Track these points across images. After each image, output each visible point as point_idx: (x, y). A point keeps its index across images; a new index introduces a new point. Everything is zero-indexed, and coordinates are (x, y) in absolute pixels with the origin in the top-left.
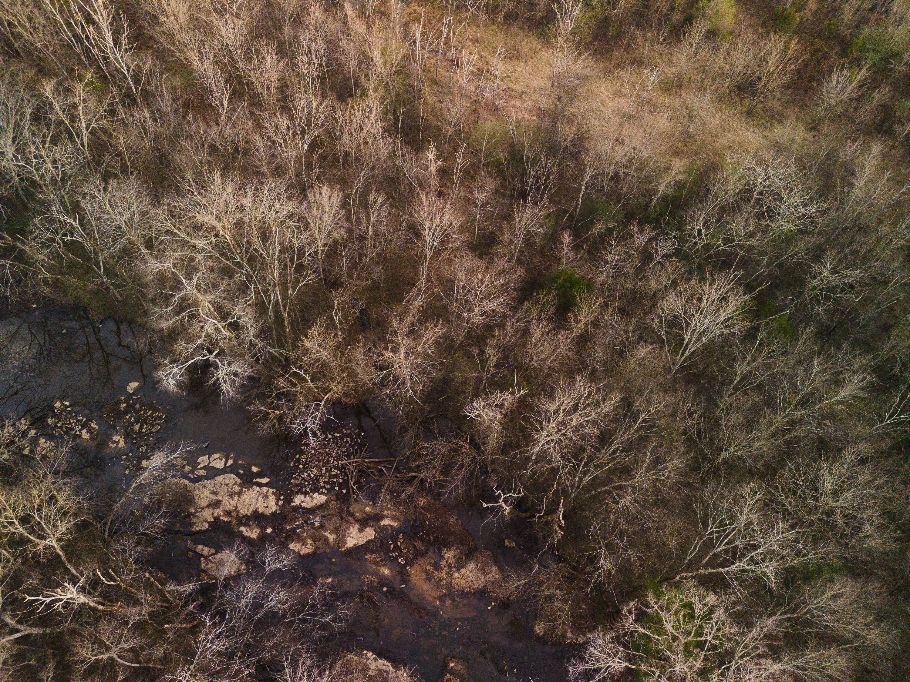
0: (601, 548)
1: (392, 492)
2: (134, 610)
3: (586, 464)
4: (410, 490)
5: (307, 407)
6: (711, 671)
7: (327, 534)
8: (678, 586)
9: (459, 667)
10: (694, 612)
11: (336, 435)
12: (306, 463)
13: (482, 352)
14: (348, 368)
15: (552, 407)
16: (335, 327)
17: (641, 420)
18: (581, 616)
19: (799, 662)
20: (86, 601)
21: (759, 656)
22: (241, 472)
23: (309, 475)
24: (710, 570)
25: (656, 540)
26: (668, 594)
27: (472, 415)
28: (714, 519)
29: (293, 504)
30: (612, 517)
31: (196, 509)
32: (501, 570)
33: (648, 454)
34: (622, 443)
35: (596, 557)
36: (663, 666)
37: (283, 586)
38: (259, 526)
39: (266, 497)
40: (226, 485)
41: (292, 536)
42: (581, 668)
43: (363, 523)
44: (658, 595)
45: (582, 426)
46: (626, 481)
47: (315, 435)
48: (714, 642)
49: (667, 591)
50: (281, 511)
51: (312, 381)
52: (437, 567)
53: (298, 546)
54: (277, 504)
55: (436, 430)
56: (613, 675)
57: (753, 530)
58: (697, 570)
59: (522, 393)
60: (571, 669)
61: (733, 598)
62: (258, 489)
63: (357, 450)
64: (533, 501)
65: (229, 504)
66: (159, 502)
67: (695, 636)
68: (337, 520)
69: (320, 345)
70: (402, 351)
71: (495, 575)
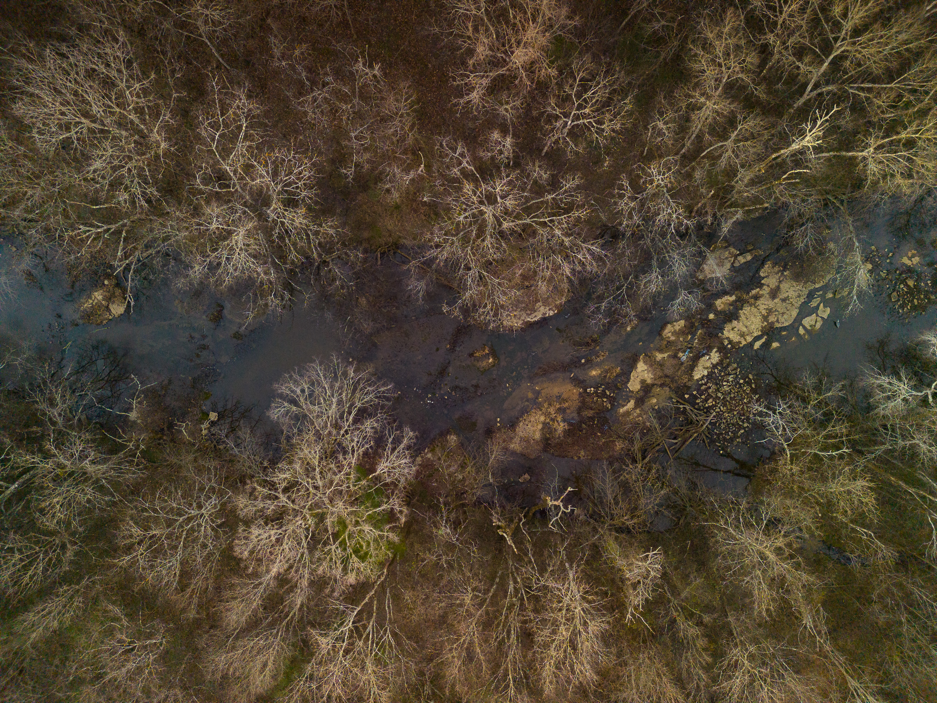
0: (457, 540)
1: (649, 430)
2: (748, 178)
3: (522, 599)
4: (637, 446)
5: (795, 430)
6: (317, 524)
7: (666, 355)
8: (381, 565)
9: (484, 363)
10: (356, 556)
11: (742, 431)
12: (740, 387)
13: (700, 623)
14: (799, 496)
15: (594, 627)
16: (852, 521)
17: (511, 685)
18: (431, 475)
19: (261, 589)
20: (790, 149)
21: (291, 567)
22: (784, 333)
23: (728, 381)
24: (366, 600)
25: (422, 586)
26: (384, 553)
27: (651, 554)
28: (391, 647)
29: (715, 350)
30: (469, 574)
31: (785, 276)
32: (514, 453)
33: (482, 658)
34: (509, 647)
35: (455, 529)
36: (351, 496)
37: (659, 293)
38: (722, 312)
39: (742, 335)
40: (783, 314)
41: (690, 329)
42: (405, 441)
43: (647, 389)
44: (391, 545)
45: (554, 632)
46: (481, 616)
47: (760, 414)
48: (328, 547)
49: (386, 554)
50: (719, 337)
51: (816, 454)
52: (561, 410)
53: (677, 328)
54: (728, 338)
55: (666, 513)
56: (380, 458)
57: (356, 666)
58: (376, 592)
59: (629, 616)
60: (411, 434)
61: (336, 594)
62: (755, 335)
63: (712, 436)
64: (536, 527)
65: (764, 304)
66: (820, 253)
67: (344, 539)
68: (669, 372)
69: (849, 492)
70: (772, 557)
71: (515, 446)
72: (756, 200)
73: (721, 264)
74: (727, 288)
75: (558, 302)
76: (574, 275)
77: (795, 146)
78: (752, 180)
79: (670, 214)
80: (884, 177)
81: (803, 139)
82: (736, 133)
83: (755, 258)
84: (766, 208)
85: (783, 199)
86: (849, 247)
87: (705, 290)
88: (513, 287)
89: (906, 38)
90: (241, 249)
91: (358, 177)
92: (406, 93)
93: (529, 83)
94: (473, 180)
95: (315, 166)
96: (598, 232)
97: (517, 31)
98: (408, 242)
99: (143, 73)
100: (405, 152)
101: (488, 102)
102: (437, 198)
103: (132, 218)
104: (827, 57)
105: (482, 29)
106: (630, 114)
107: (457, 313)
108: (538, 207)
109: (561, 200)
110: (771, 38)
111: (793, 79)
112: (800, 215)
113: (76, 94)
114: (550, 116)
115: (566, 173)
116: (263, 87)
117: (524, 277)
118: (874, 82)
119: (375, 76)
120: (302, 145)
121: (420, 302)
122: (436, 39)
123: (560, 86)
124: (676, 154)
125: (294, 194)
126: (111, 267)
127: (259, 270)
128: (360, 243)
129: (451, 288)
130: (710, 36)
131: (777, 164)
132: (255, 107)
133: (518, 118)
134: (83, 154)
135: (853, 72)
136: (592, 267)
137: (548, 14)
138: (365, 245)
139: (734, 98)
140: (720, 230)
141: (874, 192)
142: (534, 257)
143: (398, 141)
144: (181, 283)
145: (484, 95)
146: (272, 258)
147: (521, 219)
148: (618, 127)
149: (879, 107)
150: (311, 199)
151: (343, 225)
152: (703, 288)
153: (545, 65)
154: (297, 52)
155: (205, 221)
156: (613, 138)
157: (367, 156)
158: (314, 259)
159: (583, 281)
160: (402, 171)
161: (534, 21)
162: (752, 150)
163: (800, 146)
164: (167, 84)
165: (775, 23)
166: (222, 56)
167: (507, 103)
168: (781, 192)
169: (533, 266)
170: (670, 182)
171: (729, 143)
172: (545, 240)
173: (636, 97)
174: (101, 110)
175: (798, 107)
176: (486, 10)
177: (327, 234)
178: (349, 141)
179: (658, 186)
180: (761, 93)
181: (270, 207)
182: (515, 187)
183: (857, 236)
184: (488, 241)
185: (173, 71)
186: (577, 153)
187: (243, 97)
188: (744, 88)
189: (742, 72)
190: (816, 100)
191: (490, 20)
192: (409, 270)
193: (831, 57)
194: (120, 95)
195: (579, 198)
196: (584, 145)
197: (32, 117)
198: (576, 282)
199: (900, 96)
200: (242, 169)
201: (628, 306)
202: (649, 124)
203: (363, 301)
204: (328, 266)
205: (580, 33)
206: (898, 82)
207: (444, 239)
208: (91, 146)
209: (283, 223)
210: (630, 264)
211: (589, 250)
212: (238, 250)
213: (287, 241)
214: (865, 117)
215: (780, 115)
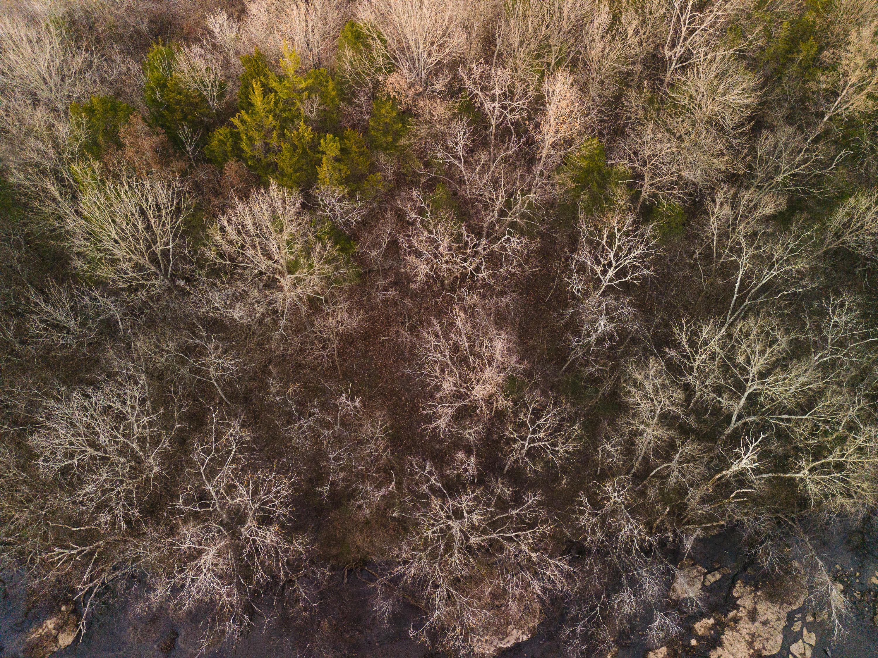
2: (698, 496)
20: (731, 470)
31: (759, 596)
38: (704, 638)
65: (745, 628)
66: (787, 572)
72: (711, 518)
73: (691, 583)
74: (704, 610)
75: (531, 625)
76: (545, 594)
77: (735, 468)
78: (702, 498)
79: (631, 530)
80: (826, 496)
81: (741, 461)
82: (678, 455)
83: (724, 576)
84: (723, 526)
85: (736, 517)
86: (815, 567)
87: (682, 612)
88: (482, 607)
89: (805, 380)
90: (208, 570)
91: (333, 494)
92: (382, 420)
93: (488, 412)
94: (440, 496)
95: (293, 485)
96: (564, 548)
97: (477, 372)
98: (375, 559)
99: (154, 408)
100: (377, 471)
101: (453, 427)
102: (406, 513)
103: (109, 539)
104: (743, 394)
105: (447, 371)
106: (580, 438)
107: (424, 637)
108: (503, 521)
109: (525, 515)
110: (691, 379)
111: (717, 411)
112: (757, 533)
113: (88, 427)
114: (508, 439)
115: (527, 490)
116: (257, 418)
117: (494, 596)
118: (790, 414)
119: (355, 407)
120: (283, 465)
121: (386, 625)
122: (409, 378)
123: (516, 414)
124: (627, 473)
125: (270, 512)
126: (74, 591)
127: (222, 591)
128: (328, 560)
129: (418, 608)
130: (639, 377)
131: (722, 483)
132: (246, 435)
133: (480, 440)
134: (79, 479)
135: (769, 406)
136: (562, 585)
137: (501, 360)
138: (333, 562)
139: (670, 426)
140: (683, 546)
141: (821, 510)
142: (502, 573)
143: (372, 461)
144: (139, 608)
145: (450, 421)
146: (238, 578)
147: (487, 534)
148: (571, 449)
149: (801, 435)
150: (285, 516)
151: (313, 542)
152: (679, 610)
153: (501, 397)
154: (290, 390)
155: (178, 541)
156: (567, 459)
157: (343, 475)
158: (280, 578)
159: (554, 600)
160: (374, 488)
161: (490, 364)
162: (696, 471)
163: (739, 468)
164: (173, 417)
165: (692, 368)
166: (225, 394)
167: (470, 428)
168: (732, 510)
169: (502, 583)
170: (626, 499)
171: (673, 464)
172: (512, 555)
173: (583, 424)
174: (107, 440)
175: (728, 434)
176: (450, 357)
177: (296, 551)
178: (328, 462)
179: (615, 503)
180: (691, 421)
181: (244, 525)
182: (480, 502)
183: (818, 554)
184: (456, 557)
185: (180, 407)
186: (536, 472)
187: (237, 426)
188: (676, 418)
189: (672, 405)
190: (743, 429)
191: (454, 364)
192: (375, 589)
193: (746, 394)
194: (129, 427)
195: (542, 514)
196: (542, 464)
197: (43, 447)
198: (548, 601)
199: (816, 427)
200: (225, 490)
201: (605, 630)
202: (597, 447)
203: (325, 624)
204: (293, 585)
205: (529, 374)
206: (811, 414)
207: (412, 555)
208: (88, 471)
209: (254, 541)
210: (599, 582)
211: (557, 566)
212: (205, 571)
213: (256, 560)
214: (791, 443)
215: (714, 441)
